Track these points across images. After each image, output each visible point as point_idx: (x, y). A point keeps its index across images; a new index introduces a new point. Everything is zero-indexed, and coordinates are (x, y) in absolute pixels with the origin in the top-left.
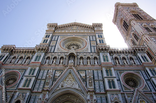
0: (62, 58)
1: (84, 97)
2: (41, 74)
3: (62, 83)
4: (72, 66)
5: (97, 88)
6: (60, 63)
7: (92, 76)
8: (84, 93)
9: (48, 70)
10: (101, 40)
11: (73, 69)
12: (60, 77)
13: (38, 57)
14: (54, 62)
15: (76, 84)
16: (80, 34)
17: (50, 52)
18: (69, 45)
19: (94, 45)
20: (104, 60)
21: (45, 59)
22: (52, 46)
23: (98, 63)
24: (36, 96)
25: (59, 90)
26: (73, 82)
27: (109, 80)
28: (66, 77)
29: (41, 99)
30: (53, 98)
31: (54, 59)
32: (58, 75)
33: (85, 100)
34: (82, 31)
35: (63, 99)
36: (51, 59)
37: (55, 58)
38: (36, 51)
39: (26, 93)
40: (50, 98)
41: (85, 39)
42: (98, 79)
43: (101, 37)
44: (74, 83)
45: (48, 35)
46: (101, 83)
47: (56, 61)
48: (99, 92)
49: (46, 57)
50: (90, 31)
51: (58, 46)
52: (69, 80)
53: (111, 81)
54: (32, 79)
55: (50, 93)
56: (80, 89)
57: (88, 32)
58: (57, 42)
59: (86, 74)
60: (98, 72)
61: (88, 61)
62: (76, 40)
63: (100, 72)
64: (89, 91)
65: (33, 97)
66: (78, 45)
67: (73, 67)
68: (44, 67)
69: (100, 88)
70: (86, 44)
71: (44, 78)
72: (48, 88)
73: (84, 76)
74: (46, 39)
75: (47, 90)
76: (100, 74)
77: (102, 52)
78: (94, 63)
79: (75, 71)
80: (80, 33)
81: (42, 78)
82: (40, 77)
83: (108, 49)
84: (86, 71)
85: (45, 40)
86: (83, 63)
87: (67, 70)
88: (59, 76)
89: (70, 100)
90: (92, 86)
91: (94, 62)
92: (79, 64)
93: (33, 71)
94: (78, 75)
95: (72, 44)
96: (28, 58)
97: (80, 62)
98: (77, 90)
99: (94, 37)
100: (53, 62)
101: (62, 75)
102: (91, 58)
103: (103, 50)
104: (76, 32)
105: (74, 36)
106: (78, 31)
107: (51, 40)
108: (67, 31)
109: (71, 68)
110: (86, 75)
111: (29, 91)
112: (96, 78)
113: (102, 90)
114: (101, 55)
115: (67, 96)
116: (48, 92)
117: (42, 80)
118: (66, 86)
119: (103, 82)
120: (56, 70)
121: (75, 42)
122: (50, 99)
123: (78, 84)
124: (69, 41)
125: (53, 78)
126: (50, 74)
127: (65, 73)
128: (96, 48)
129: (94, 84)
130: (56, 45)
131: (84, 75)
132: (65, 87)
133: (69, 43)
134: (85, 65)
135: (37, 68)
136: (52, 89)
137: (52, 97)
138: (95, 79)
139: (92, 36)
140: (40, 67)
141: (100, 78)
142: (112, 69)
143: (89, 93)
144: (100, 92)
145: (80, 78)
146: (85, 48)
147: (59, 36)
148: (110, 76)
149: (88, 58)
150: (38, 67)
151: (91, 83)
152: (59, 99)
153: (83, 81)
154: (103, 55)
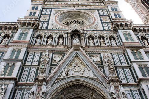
0: (61, 37)
1: (104, 89)
2: (30, 58)
3: (66, 69)
4: (79, 46)
5: (122, 76)
6: (58, 44)
7: (112, 60)
8: (104, 84)
9: (41, 53)
10: (117, 14)
11: (81, 51)
12: (62, 62)
13: (24, 35)
14: (50, 41)
15: (89, 71)
16: (83, 7)
17: (41, 30)
18: (68, 21)
19: (107, 22)
20: (127, 39)
21: (35, 39)
22: (43, 22)
23: (116, 43)
24: (24, 89)
25: (63, 79)
26: (83, 69)
27: (140, 65)
28: (72, 62)
29: (35, 92)
30: (54, 92)
31: (48, 38)
32: (58, 59)
33: (107, 94)
34: (86, 4)
35: (70, 94)
36: (44, 38)
37: (50, 36)
38: (19, 26)
39: (8, 85)
40: (49, 92)
41: (92, 14)
42: (122, 65)
43: (116, 10)
44: (86, 70)
45: (36, 6)
46: (127, 70)
47: (52, 41)
48: (126, 83)
49: (36, 36)
50: (97, 4)
51: (52, 22)
52: (77, 67)
53: (143, 66)
54: (16, 65)
55: (48, 84)
56: (96, 77)
57: (95, 5)
58: (50, 16)
59: (101, 58)
60: (118, 56)
61: (101, 41)
62: (79, 16)
63: (122, 55)
64: (112, 81)
65: (20, 92)
66: (81, 22)
67: (80, 48)
68: (34, 48)
69: (126, 78)
70: (95, 19)
71: (36, 63)
72: (45, 76)
73: (98, 61)
74: (33, 11)
75: (44, 80)
76: (122, 58)
77: (122, 28)
78: (111, 44)
79: (85, 53)
80: (83, 5)
81: (33, 64)
82: (29, 63)
83: (130, 24)
84: (100, 54)
85: (32, 13)
86: (94, 44)
87: (72, 52)
88: (60, 61)
89: (80, 96)
90: (114, 73)
91: (111, 42)
92: (88, 44)
93: (16, 53)
94: (90, 59)
95: (72, 21)
96: (7, 36)
97: (89, 43)
98: (92, 79)
99: (105, 12)
100: (47, 42)
101: (64, 59)
102: (105, 37)
103: (123, 27)
104: (77, 5)
105: (75, 10)
106: (80, 4)
107: (41, 14)
108: (63, 3)
109: (78, 50)
110: (101, 60)
111: (13, 82)
112: (118, 64)
113: (131, 81)
114: (120, 32)
115: (76, 90)
116: (44, 83)
117: (32, 67)
118: (73, 74)
119: (130, 69)
120: (53, 53)
121: (76, 19)
122: (49, 94)
123: (91, 71)
124: (68, 16)
125: (50, 63)
126: (45, 58)
127: (69, 56)
128: (110, 25)
129: (117, 72)
130: (49, 20)
131: (99, 59)
132: (70, 76)
133: (68, 20)
134: (98, 46)
135: (24, 50)
136: (51, 78)
137: (52, 90)
138: (116, 65)
139: (102, 10)
140: (28, 48)
141: (124, 64)
142: (142, 51)
143: (111, 84)
144: (128, 82)
145: (93, 62)
146: (94, 24)
147: (51, 9)
148: (139, 60)
149: (101, 37)
150: (26, 48)
151: (113, 69)
152: (63, 93)
153: (99, 68)
154: (124, 33)
